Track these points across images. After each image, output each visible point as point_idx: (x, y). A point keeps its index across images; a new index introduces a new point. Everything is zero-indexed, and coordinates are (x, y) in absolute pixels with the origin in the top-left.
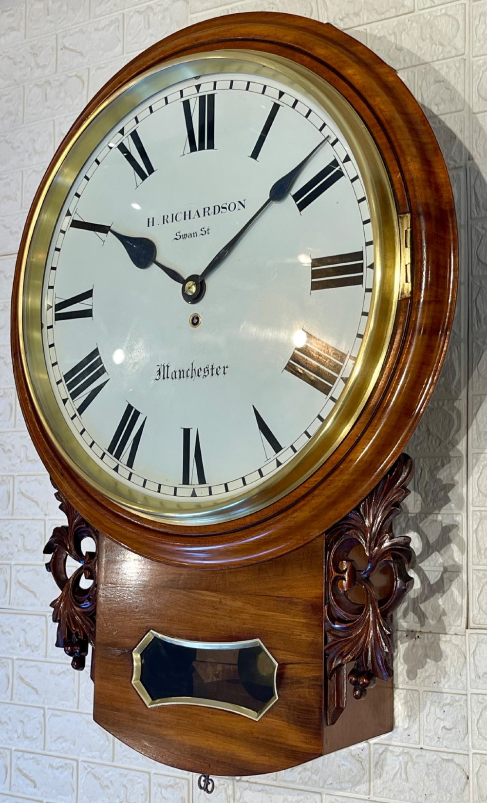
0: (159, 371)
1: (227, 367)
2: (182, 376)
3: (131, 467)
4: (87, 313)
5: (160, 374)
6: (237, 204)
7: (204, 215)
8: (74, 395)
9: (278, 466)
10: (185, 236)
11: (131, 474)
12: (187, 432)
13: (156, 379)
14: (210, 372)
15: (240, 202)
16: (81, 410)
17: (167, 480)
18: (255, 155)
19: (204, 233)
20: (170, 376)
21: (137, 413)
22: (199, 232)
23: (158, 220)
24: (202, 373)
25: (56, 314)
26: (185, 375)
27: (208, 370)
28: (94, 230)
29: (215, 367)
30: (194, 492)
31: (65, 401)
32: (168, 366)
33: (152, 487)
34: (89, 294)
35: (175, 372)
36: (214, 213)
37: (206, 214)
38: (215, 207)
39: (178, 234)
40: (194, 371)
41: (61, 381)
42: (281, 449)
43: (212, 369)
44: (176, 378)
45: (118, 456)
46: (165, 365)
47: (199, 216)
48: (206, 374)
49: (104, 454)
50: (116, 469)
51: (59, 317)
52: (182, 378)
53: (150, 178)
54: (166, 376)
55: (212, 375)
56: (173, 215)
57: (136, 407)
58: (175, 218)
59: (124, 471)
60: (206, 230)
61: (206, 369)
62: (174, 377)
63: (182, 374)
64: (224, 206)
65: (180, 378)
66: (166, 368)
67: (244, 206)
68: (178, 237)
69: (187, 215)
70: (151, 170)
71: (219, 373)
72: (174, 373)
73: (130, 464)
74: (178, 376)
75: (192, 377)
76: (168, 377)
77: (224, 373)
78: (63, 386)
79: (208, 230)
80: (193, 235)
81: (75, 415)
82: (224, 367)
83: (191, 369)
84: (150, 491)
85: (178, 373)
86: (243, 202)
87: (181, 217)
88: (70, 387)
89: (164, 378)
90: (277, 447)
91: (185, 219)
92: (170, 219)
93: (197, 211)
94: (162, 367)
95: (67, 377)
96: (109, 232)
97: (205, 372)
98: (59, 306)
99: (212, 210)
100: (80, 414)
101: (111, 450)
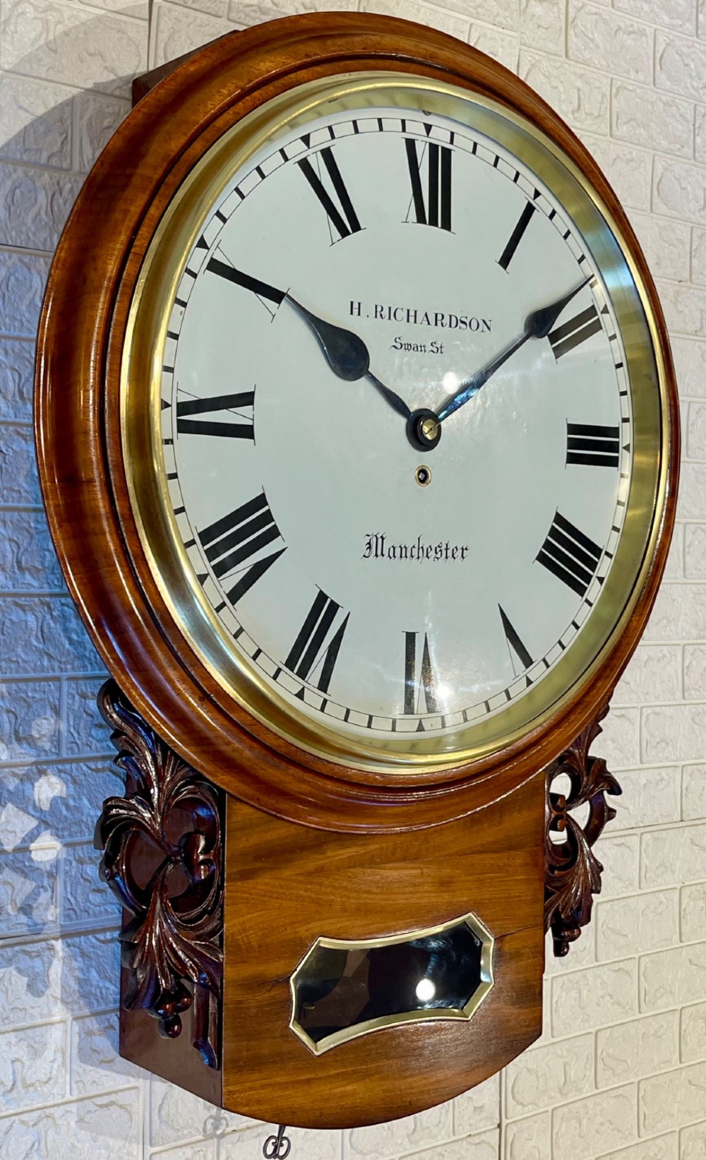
0: (369, 543)
1: (466, 549)
2: (403, 555)
3: (325, 692)
4: (246, 432)
5: (370, 548)
6: (481, 323)
7: (436, 325)
8: (220, 570)
9: (528, 685)
10: (408, 347)
11: (325, 701)
12: (411, 638)
13: (364, 556)
14: (444, 552)
15: (484, 321)
16: (235, 595)
17: (381, 709)
18: (505, 261)
19: (435, 350)
20: (385, 552)
21: (334, 607)
22: (429, 348)
23: (368, 309)
24: (432, 554)
25: (178, 420)
26: (409, 555)
27: (441, 551)
28: (256, 291)
29: (451, 547)
30: (420, 724)
31: (202, 579)
32: (383, 539)
33: (358, 719)
34: (246, 399)
35: (394, 548)
36: (450, 326)
37: (439, 323)
38: (451, 316)
39: (398, 340)
40: (421, 550)
41: (193, 542)
42: (532, 663)
43: (447, 549)
44: (394, 556)
45: (303, 674)
46: (379, 536)
47: (429, 324)
48: (439, 555)
49: (279, 670)
50: (300, 695)
51: (184, 427)
52: (404, 559)
53: (354, 236)
54: (379, 553)
55: (447, 557)
56: (390, 308)
57: (333, 596)
58: (393, 314)
59: (314, 697)
60: (439, 347)
61: (438, 549)
62: (391, 555)
63: (404, 552)
64: (463, 319)
65: (401, 557)
66: (380, 540)
67: (489, 328)
68: (399, 346)
69: (411, 316)
70: (356, 227)
71: (455, 556)
72: (392, 549)
73: (324, 685)
74: (397, 554)
75: (418, 558)
76: (383, 555)
77: (462, 557)
78: (198, 552)
79: (441, 347)
80: (419, 348)
81: (223, 605)
82: (462, 548)
83: (417, 546)
84: (356, 727)
85: (398, 550)
86: (488, 323)
87: (402, 315)
88: (211, 554)
89: (377, 555)
90: (528, 661)
91: (408, 321)
92: (386, 313)
93: (426, 315)
94: (375, 538)
95: (206, 536)
96: (283, 302)
97: (436, 553)
98: (184, 408)
99: (446, 320)
100: (233, 603)
101: (290, 663)
